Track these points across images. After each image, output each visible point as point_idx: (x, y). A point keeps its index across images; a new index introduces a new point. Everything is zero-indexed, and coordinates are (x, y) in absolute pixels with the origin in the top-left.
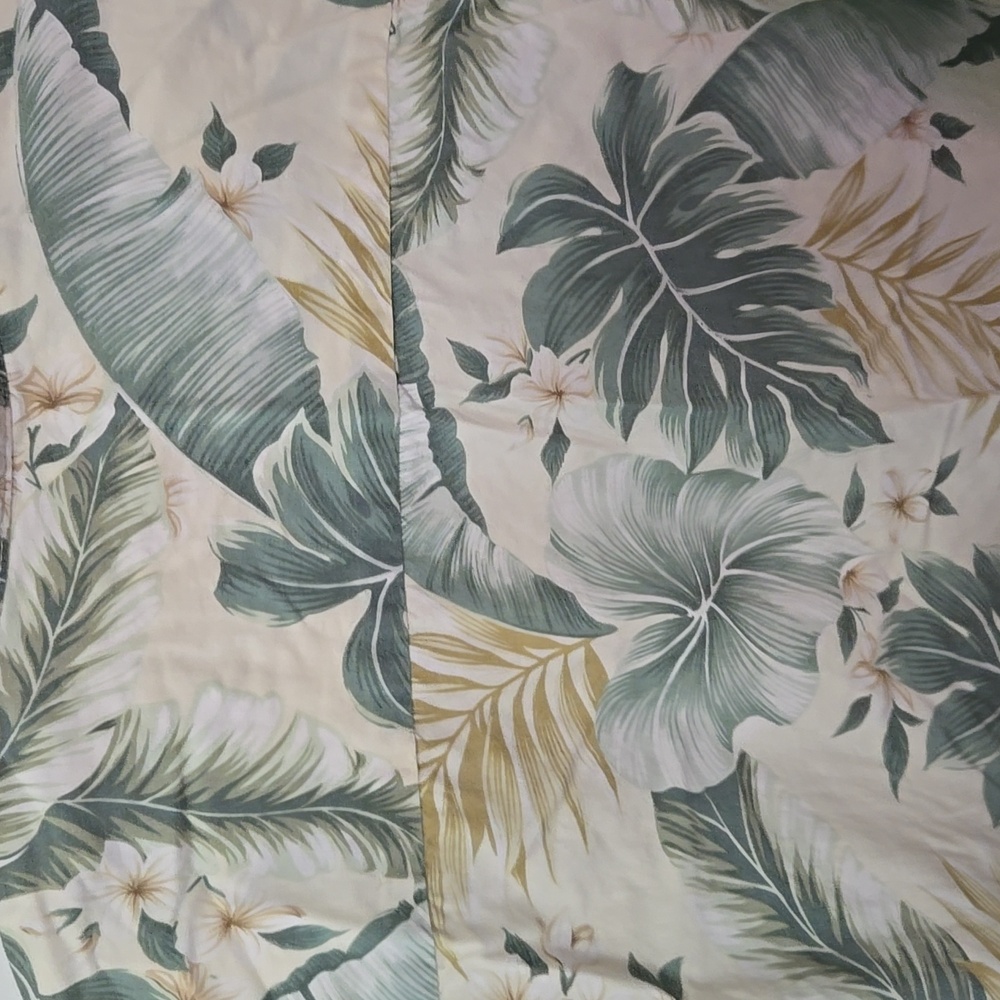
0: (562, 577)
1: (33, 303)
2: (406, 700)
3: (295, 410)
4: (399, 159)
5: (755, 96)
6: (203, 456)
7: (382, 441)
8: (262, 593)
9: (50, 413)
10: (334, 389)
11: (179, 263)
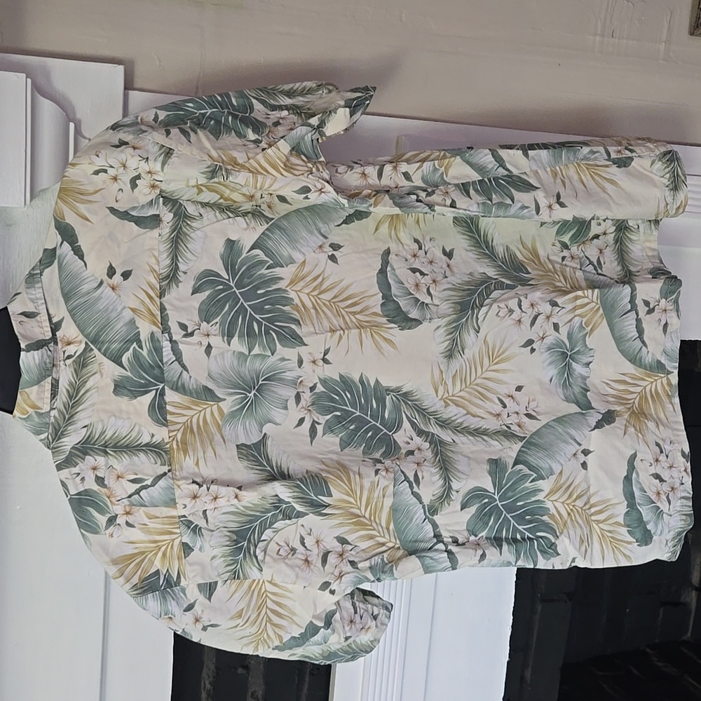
0: (211, 385)
1: (63, 318)
2: (166, 420)
3: (133, 343)
4: (162, 272)
5: (270, 244)
6: (109, 356)
7: (158, 350)
8: (126, 391)
9: (69, 347)
10: (144, 336)
11: (101, 305)
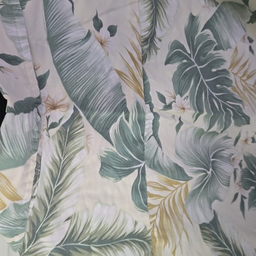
0: (180, 164)
1: (48, 72)
2: (146, 203)
3: (122, 112)
4: (143, 34)
5: (217, 26)
6: (96, 127)
7: (141, 122)
9: (53, 111)
10: (130, 105)
11: (89, 62)
